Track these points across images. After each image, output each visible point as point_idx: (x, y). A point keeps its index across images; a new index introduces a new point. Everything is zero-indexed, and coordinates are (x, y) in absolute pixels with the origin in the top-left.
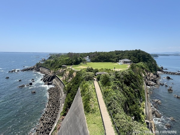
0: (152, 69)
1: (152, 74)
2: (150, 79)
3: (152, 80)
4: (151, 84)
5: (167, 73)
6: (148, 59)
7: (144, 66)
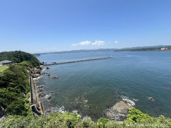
0: (36, 64)
1: (36, 68)
2: (35, 73)
3: (37, 73)
4: (36, 76)
5: (46, 65)
6: (30, 58)
7: (27, 64)
